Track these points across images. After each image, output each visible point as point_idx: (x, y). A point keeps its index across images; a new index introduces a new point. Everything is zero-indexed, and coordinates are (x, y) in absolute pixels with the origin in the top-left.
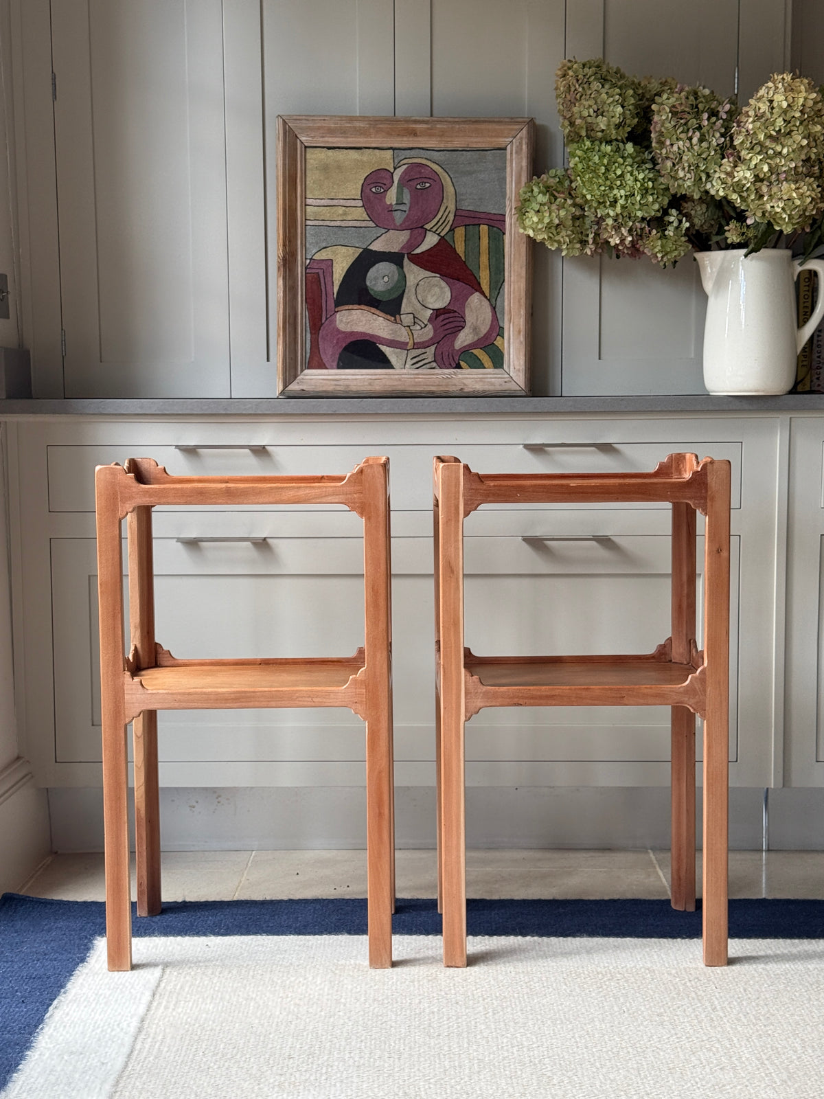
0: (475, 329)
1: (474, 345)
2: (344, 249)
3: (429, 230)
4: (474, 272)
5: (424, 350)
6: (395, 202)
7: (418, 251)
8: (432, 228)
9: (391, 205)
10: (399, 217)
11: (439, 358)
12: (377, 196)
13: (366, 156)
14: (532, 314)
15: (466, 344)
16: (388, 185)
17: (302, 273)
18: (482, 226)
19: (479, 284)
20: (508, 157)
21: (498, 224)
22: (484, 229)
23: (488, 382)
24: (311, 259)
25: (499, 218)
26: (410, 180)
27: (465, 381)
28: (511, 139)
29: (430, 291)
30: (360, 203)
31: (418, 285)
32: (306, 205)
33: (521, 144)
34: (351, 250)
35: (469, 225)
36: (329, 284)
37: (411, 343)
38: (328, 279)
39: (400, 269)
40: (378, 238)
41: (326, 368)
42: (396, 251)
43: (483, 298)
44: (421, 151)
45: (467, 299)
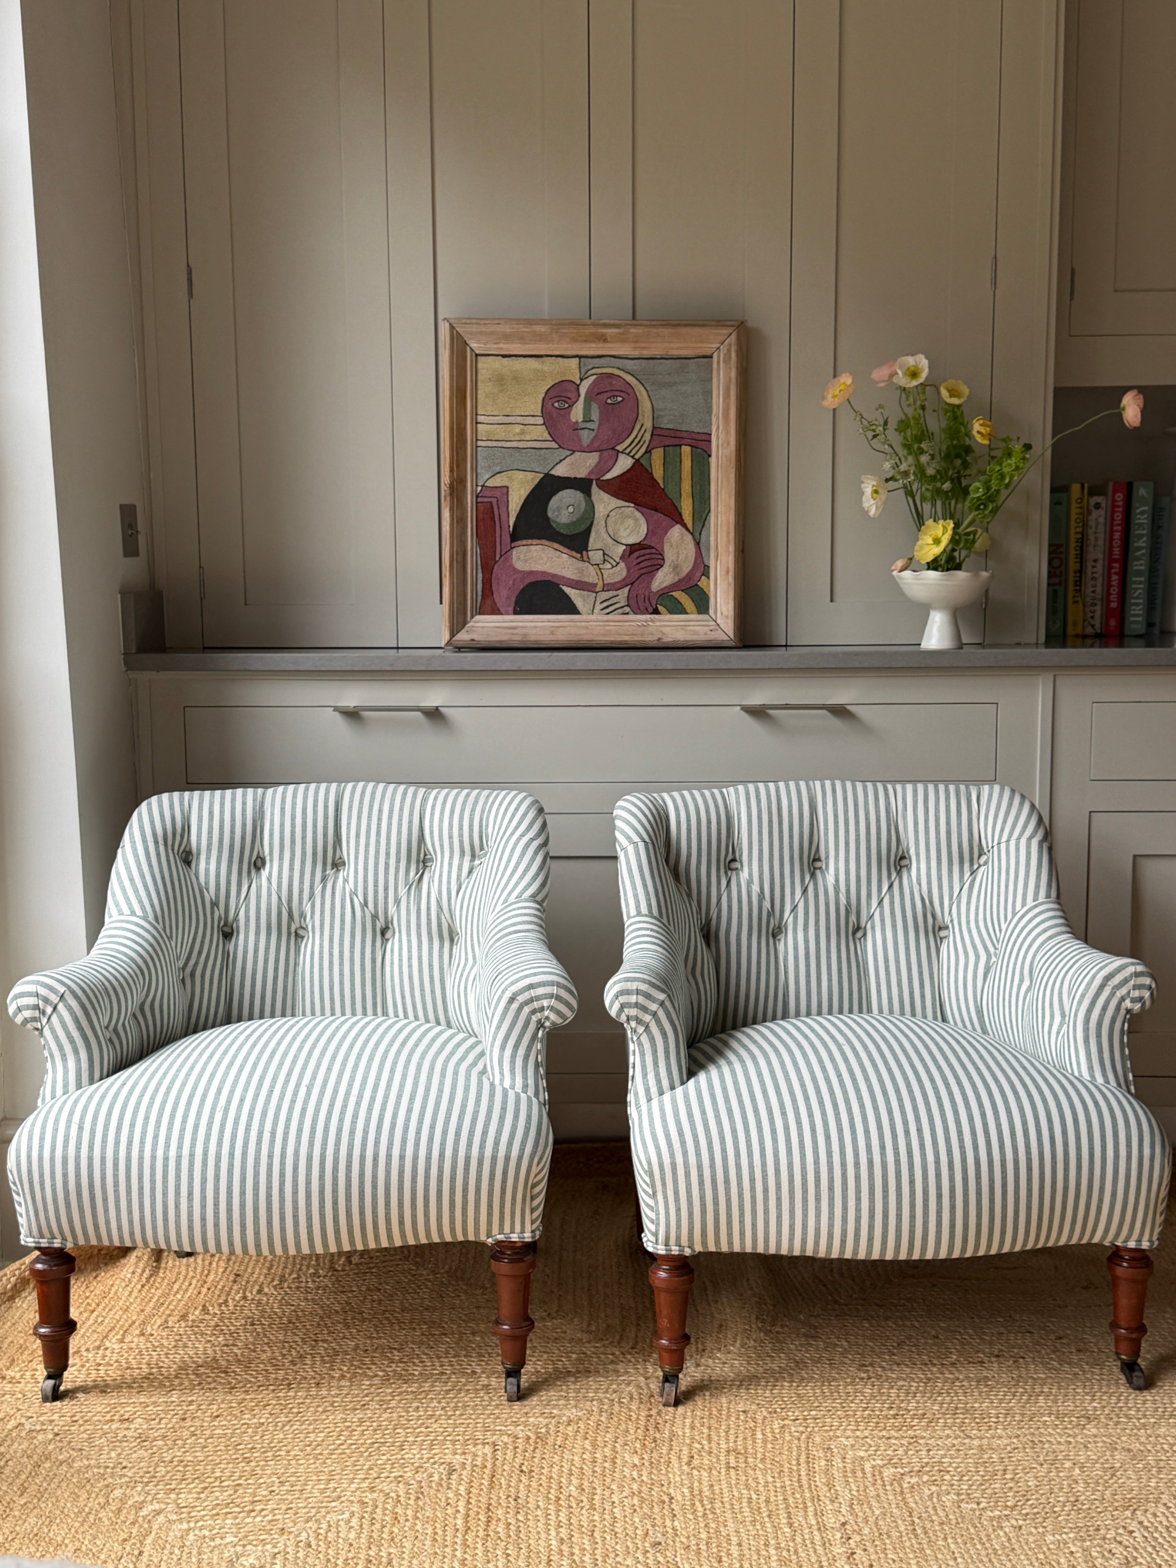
0: (676, 568)
1: (674, 587)
2: (520, 475)
3: (622, 452)
4: (675, 501)
5: (615, 593)
6: (581, 420)
7: (608, 476)
8: (625, 449)
9: (577, 422)
10: (586, 437)
11: (633, 602)
12: (562, 412)
13: (547, 365)
14: (743, 551)
15: (665, 585)
16: (574, 399)
17: (472, 502)
18: (683, 447)
19: (680, 515)
20: (715, 366)
21: (702, 445)
22: (686, 450)
23: (691, 630)
24: (483, 486)
25: (704, 437)
26: (599, 394)
27: (664, 630)
28: (718, 345)
29: (622, 523)
30: (540, 421)
31: (608, 516)
32: (477, 423)
33: (729, 351)
34: (530, 475)
35: (668, 446)
36: (504, 518)
37: (600, 584)
38: (503, 508)
39: (587, 498)
40: (561, 461)
41: (501, 614)
42: (583, 476)
43: (684, 531)
44: (612, 359)
45: (666, 533)
